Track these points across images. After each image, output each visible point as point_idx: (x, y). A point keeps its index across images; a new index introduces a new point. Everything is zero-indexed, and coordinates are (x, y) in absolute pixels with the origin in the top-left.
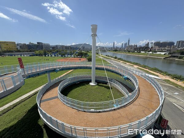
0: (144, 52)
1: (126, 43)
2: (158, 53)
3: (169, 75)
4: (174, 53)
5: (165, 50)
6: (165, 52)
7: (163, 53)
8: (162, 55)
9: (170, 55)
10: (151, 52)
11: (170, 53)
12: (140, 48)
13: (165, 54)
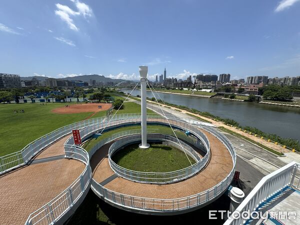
0: (187, 89)
1: (162, 75)
2: (203, 90)
3: (221, 120)
4: (219, 90)
5: (210, 86)
6: (210, 88)
7: (208, 91)
8: (208, 92)
9: (216, 93)
10: (195, 89)
11: (215, 91)
12: (181, 83)
13: (210, 92)
